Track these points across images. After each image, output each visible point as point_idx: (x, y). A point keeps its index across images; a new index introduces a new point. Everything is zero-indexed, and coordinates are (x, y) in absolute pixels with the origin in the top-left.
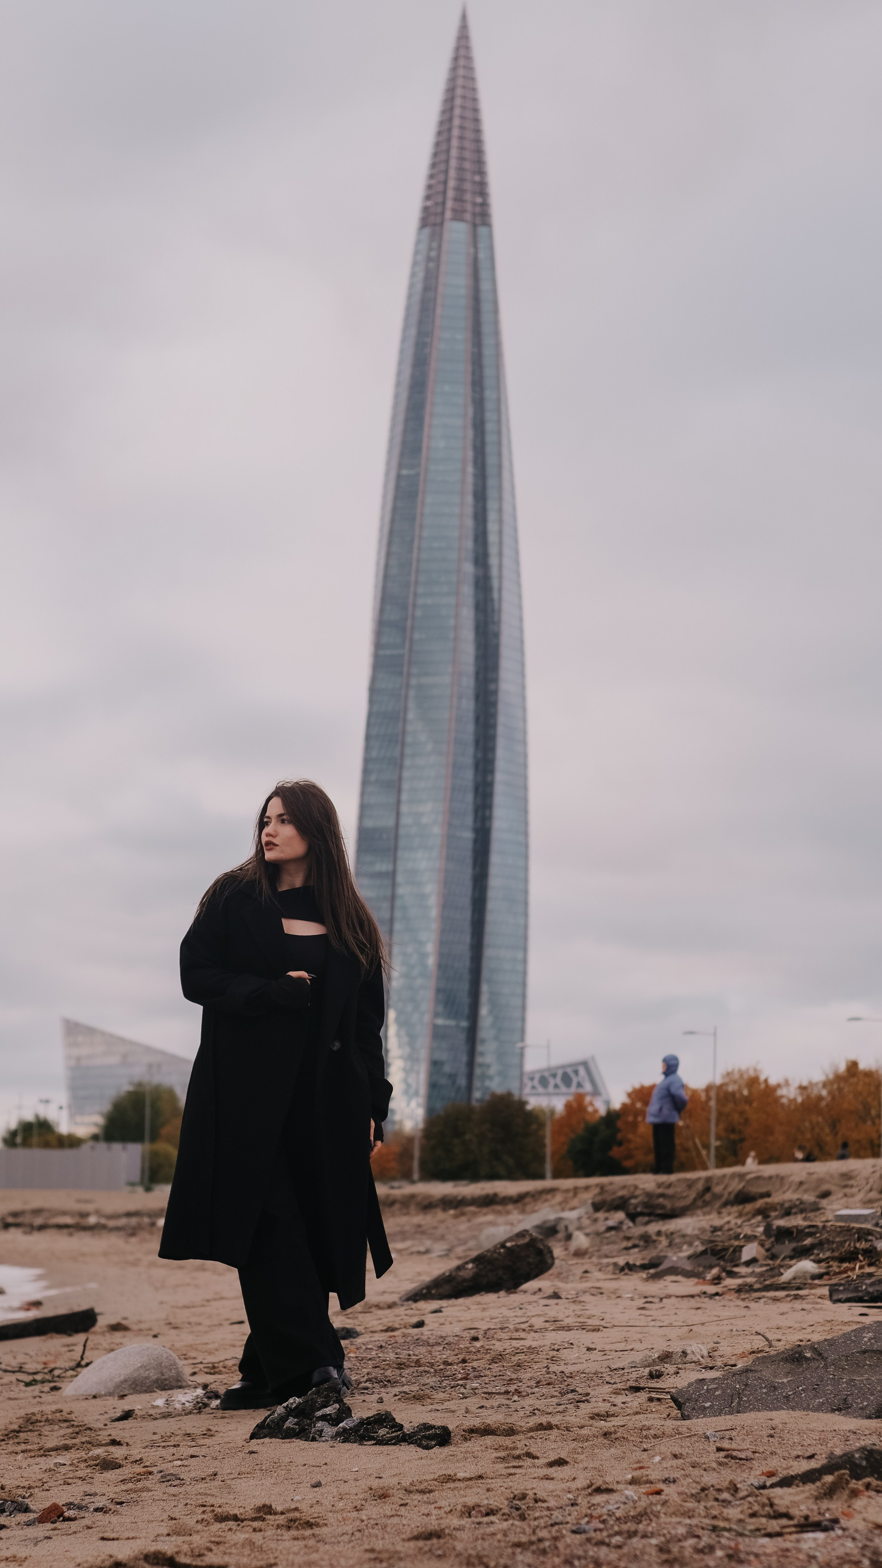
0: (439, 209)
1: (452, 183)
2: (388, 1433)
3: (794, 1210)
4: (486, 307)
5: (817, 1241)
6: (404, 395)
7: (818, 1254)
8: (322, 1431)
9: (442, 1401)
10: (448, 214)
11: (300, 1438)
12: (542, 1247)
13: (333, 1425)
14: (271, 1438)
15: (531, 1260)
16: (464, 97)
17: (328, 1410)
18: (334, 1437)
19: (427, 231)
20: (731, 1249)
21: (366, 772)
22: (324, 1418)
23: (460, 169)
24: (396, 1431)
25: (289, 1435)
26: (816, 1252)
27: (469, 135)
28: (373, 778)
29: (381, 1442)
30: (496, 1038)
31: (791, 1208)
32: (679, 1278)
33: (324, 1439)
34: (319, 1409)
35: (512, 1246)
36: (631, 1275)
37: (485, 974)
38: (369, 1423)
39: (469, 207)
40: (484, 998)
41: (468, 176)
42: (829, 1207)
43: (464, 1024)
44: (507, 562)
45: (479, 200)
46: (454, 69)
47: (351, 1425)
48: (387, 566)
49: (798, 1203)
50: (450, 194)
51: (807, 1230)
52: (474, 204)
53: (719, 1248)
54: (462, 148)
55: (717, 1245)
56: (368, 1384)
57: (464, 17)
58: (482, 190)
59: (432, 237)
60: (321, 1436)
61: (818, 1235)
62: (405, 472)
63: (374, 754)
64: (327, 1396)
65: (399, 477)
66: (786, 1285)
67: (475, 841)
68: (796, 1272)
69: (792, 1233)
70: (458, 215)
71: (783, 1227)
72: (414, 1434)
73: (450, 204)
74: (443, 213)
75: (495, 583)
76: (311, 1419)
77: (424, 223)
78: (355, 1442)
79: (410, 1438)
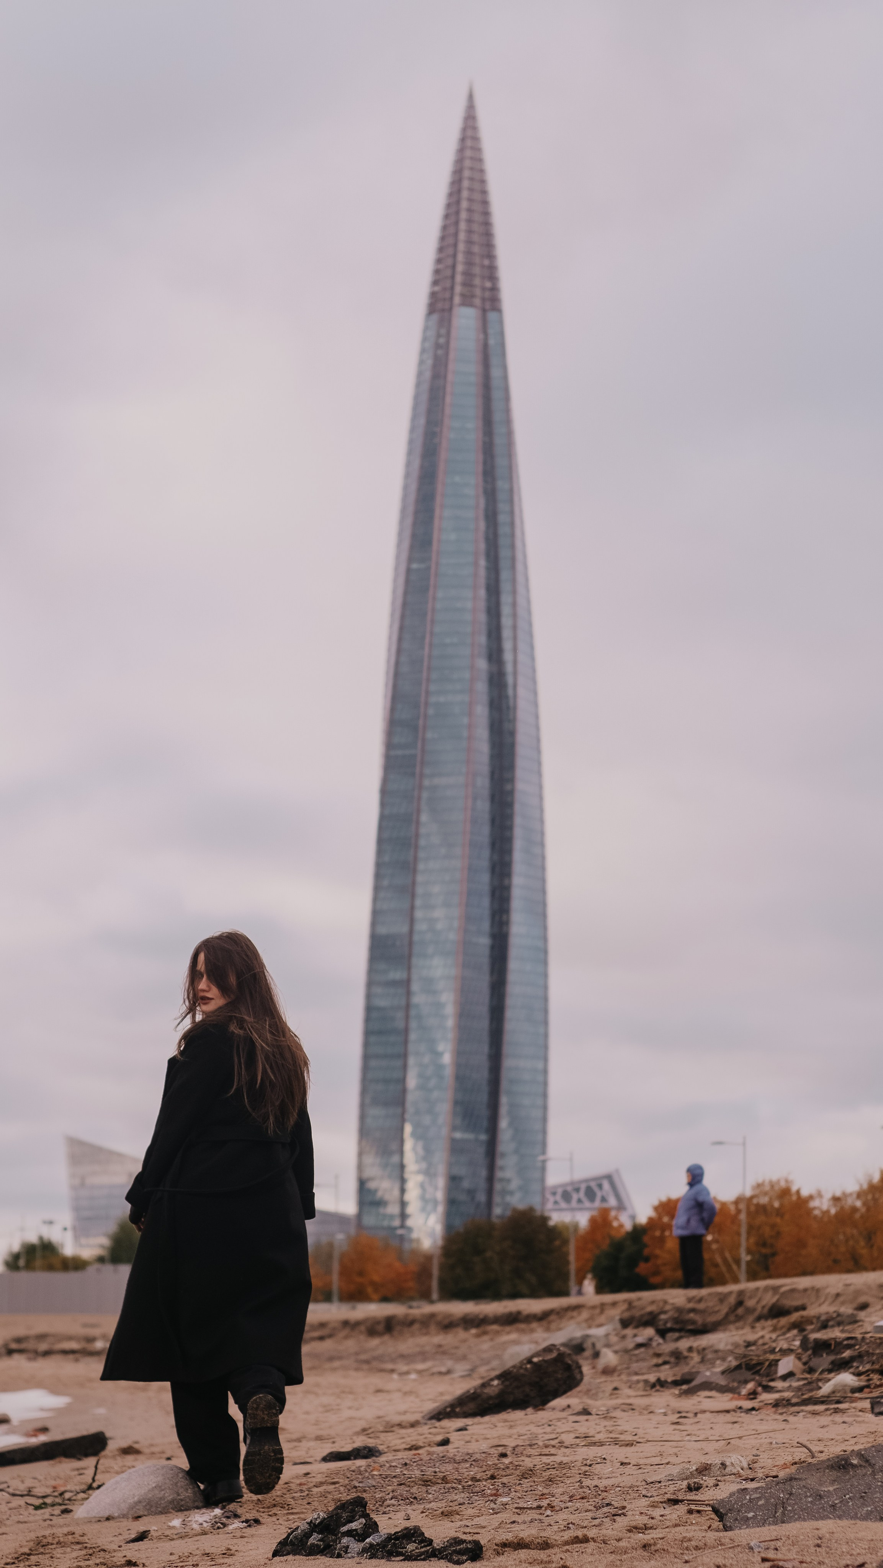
0: (447, 295)
1: (460, 268)
2: (417, 1548)
3: (831, 1323)
4: (496, 394)
5: (856, 1353)
6: (414, 487)
7: (858, 1367)
8: (348, 1547)
9: (472, 1517)
10: (457, 300)
11: (325, 1555)
12: (570, 1362)
13: (359, 1541)
14: (294, 1555)
15: (559, 1376)
16: (471, 179)
17: (354, 1525)
18: (360, 1553)
19: (435, 317)
20: (767, 1363)
21: (378, 876)
22: (349, 1533)
23: (469, 253)
24: (425, 1546)
25: (313, 1551)
26: (855, 1364)
27: (477, 217)
28: (386, 883)
29: (409, 1558)
30: (516, 1151)
31: (828, 1321)
32: (713, 1393)
33: (349, 1555)
34: (345, 1525)
35: (540, 1361)
36: (662, 1391)
37: (504, 1085)
38: (397, 1539)
39: (478, 292)
40: (503, 1110)
41: (477, 260)
42: (867, 1319)
43: (483, 1137)
44: (521, 657)
45: (488, 284)
46: (461, 150)
47: (379, 1540)
48: (397, 663)
49: (835, 1315)
50: (459, 278)
51: (845, 1342)
52: (484, 289)
53: (754, 1362)
54: (470, 232)
55: (751, 1360)
56: (393, 1502)
57: (471, 97)
58: (491, 272)
59: (441, 323)
60: (346, 1552)
61: (857, 1347)
62: (415, 566)
63: (386, 858)
64: (353, 1511)
65: (409, 571)
66: (825, 1399)
67: (493, 947)
68: (835, 1385)
69: (830, 1345)
70: (467, 301)
71: (821, 1339)
72: (445, 1548)
73: (458, 289)
74: (451, 299)
75: (510, 680)
76: (336, 1535)
77: (432, 309)
78: (382, 1558)
79: (440, 1553)
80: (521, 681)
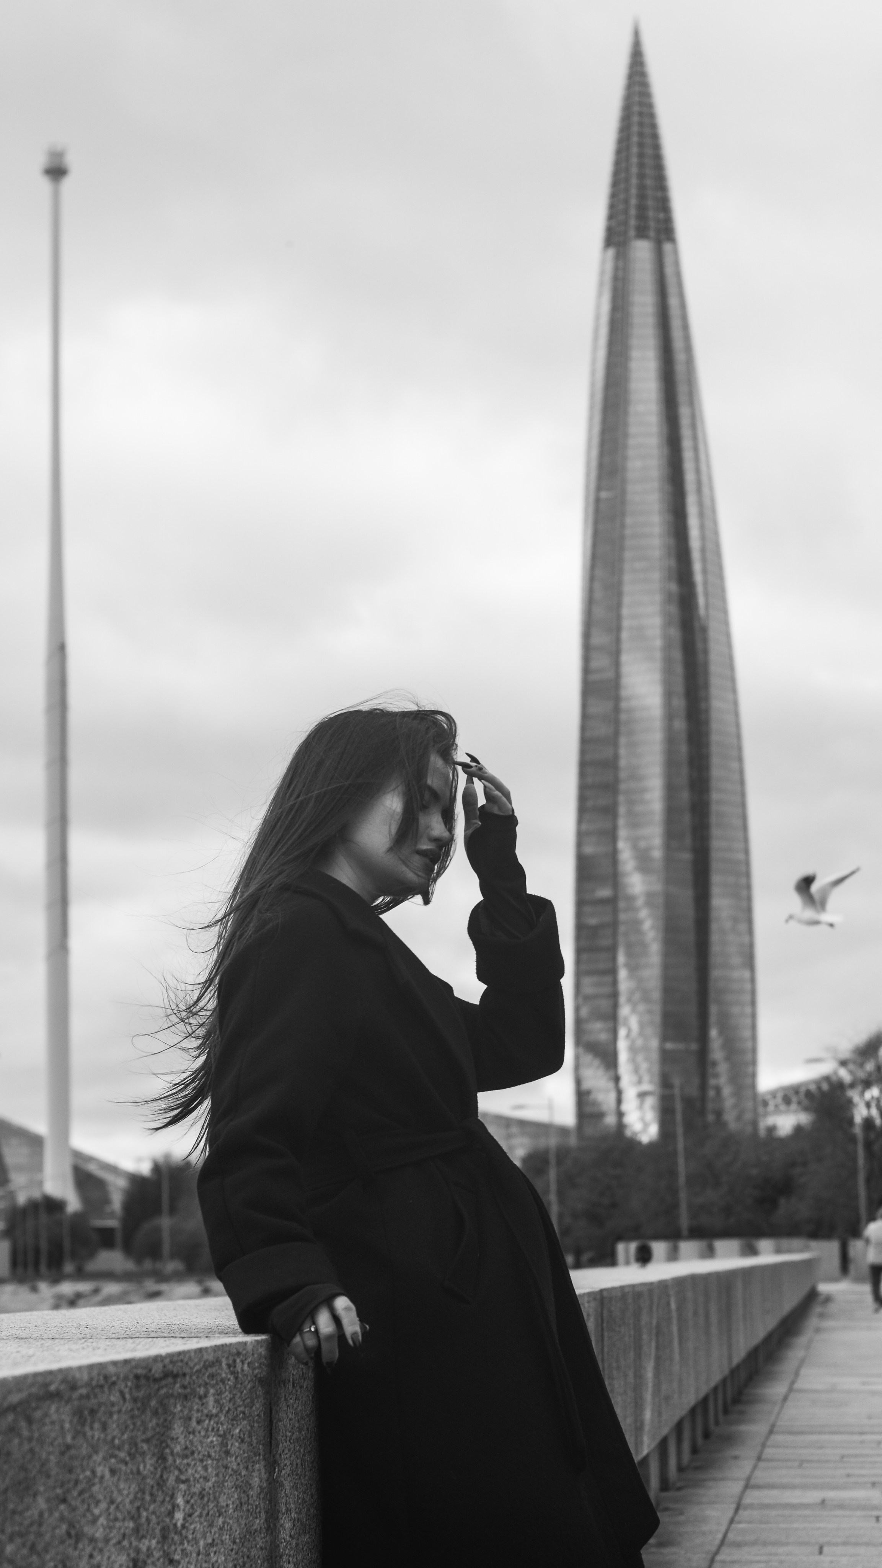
0: (623, 228)
1: (633, 201)
6: (598, 418)
10: (632, 233)
16: (641, 114)
19: (611, 252)
21: (581, 799)
23: (642, 187)
28: (589, 804)
30: (727, 1059)
37: (712, 995)
39: (652, 224)
40: (713, 1019)
41: (649, 193)
43: (694, 1046)
45: (662, 216)
50: (633, 212)
52: (658, 221)
54: (641, 165)
57: (637, 34)
58: (664, 205)
59: (617, 256)
62: (604, 495)
63: (589, 780)
65: (598, 500)
67: (695, 862)
70: (642, 233)
73: (632, 222)
74: (627, 232)
77: (609, 240)
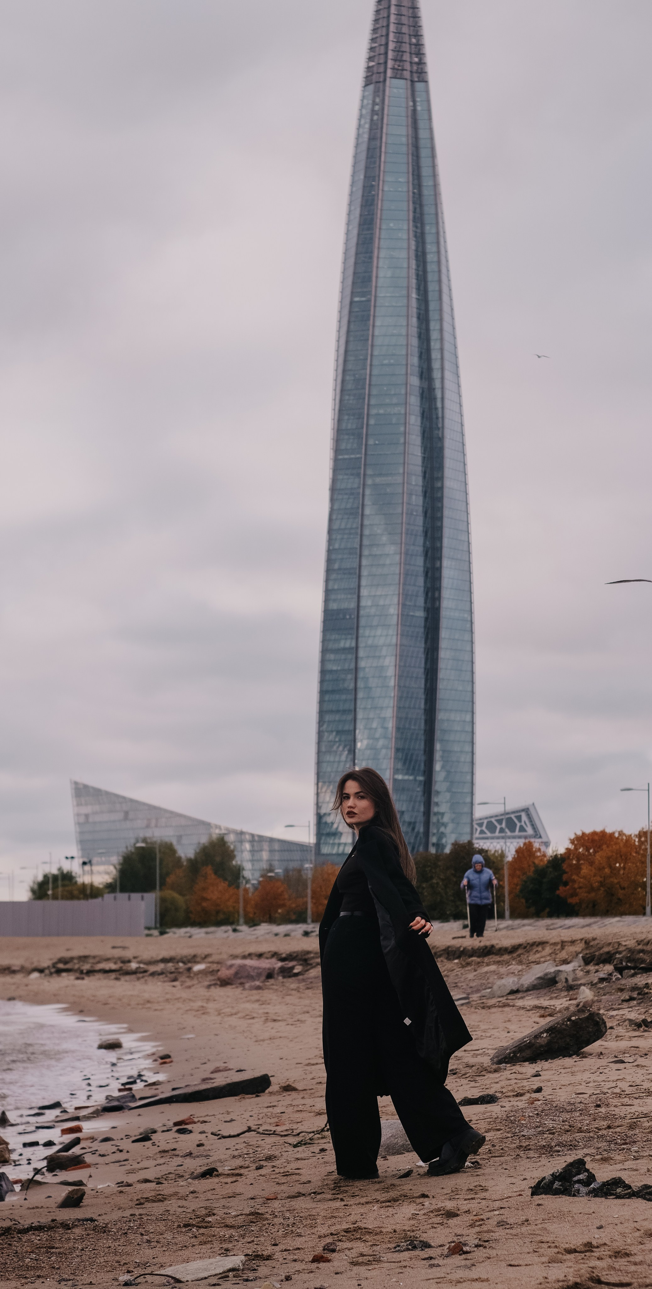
0: (382, 69)
1: (391, 46)
2: (622, 1191)
4: (424, 153)
6: (355, 232)
8: (579, 1190)
10: (389, 73)
11: (565, 1195)
12: (598, 1020)
13: (585, 1186)
14: (546, 1194)
15: (590, 1030)
17: (581, 1177)
18: (588, 1194)
19: (371, 88)
21: (330, 561)
22: (579, 1181)
23: (399, 33)
24: (627, 1190)
25: (557, 1192)
28: (335, 567)
29: (619, 1197)
30: (449, 790)
33: (581, 1195)
34: (574, 1176)
35: (576, 1019)
37: (438, 734)
38: (609, 1185)
39: (407, 66)
41: (406, 38)
43: (421, 778)
44: (448, 375)
45: (416, 59)
47: (597, 1186)
48: (343, 381)
50: (391, 55)
52: (412, 63)
54: (399, 15)
58: (418, 50)
59: (376, 93)
60: (578, 1193)
62: (357, 299)
63: (336, 546)
64: (578, 1168)
65: (351, 303)
67: (426, 619)
70: (398, 74)
72: (640, 1191)
73: (390, 64)
74: (385, 72)
75: (438, 394)
76: (570, 1183)
77: (368, 82)
78: (602, 1197)
79: (637, 1194)
80: (448, 395)
